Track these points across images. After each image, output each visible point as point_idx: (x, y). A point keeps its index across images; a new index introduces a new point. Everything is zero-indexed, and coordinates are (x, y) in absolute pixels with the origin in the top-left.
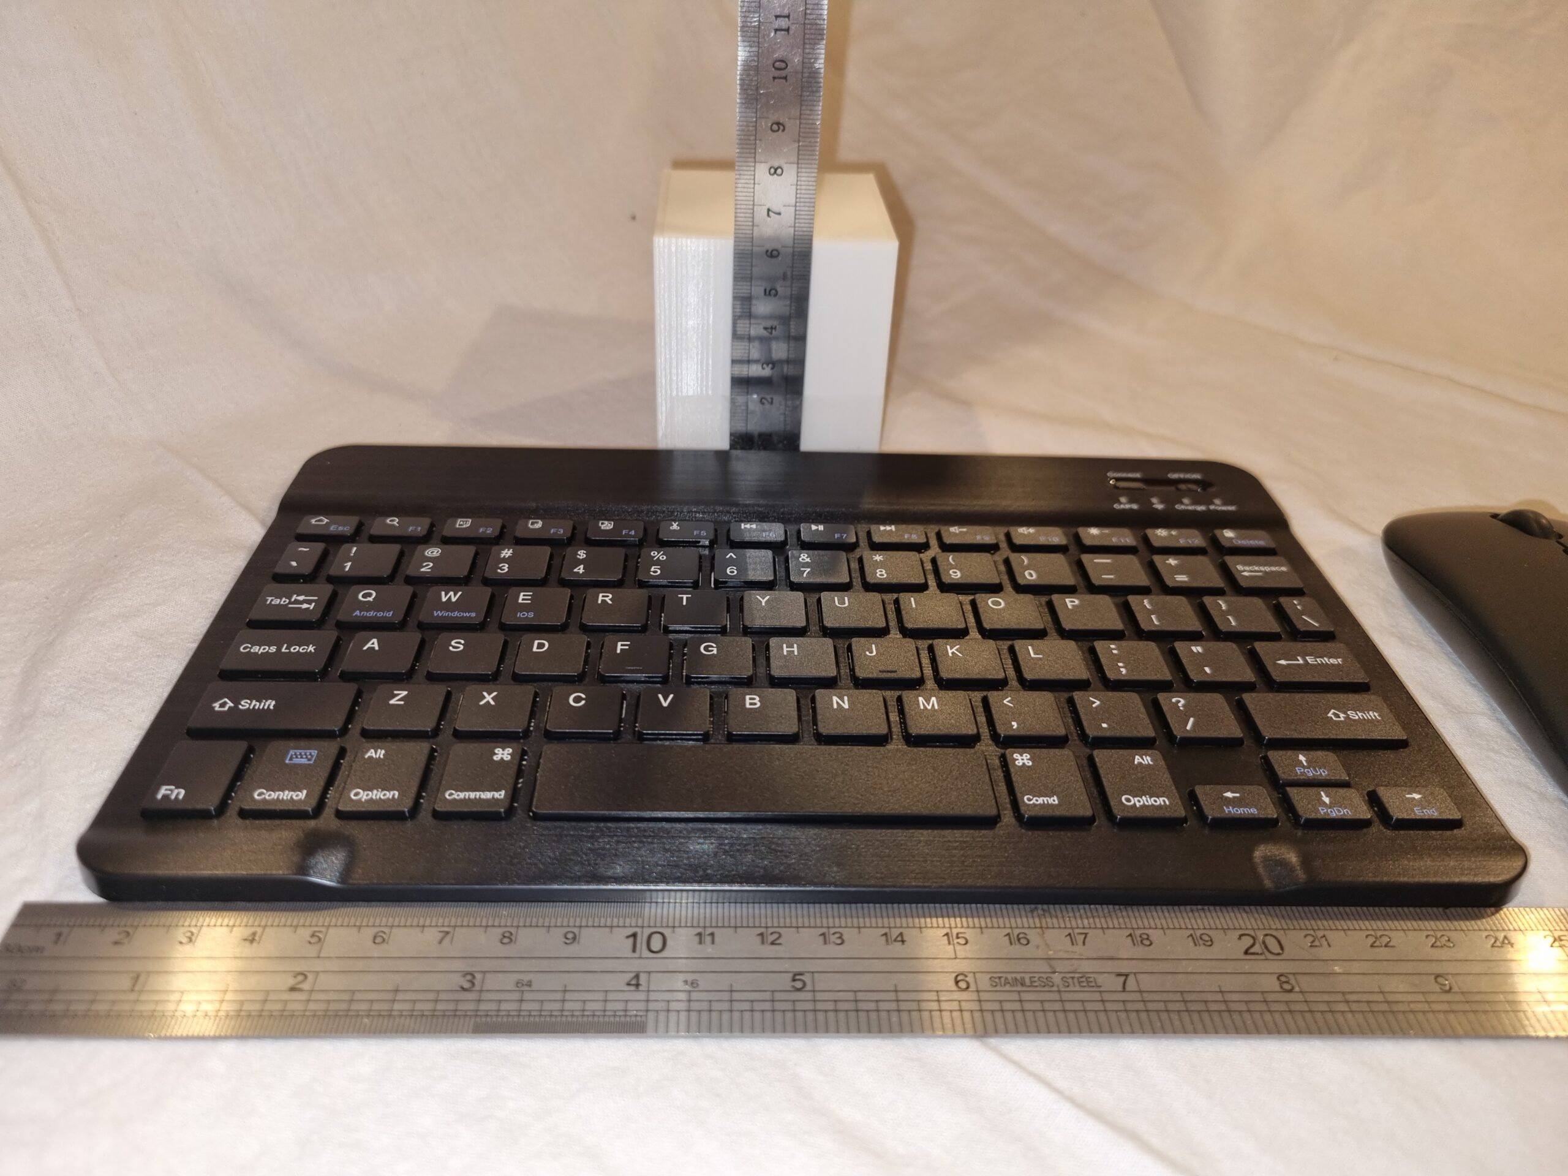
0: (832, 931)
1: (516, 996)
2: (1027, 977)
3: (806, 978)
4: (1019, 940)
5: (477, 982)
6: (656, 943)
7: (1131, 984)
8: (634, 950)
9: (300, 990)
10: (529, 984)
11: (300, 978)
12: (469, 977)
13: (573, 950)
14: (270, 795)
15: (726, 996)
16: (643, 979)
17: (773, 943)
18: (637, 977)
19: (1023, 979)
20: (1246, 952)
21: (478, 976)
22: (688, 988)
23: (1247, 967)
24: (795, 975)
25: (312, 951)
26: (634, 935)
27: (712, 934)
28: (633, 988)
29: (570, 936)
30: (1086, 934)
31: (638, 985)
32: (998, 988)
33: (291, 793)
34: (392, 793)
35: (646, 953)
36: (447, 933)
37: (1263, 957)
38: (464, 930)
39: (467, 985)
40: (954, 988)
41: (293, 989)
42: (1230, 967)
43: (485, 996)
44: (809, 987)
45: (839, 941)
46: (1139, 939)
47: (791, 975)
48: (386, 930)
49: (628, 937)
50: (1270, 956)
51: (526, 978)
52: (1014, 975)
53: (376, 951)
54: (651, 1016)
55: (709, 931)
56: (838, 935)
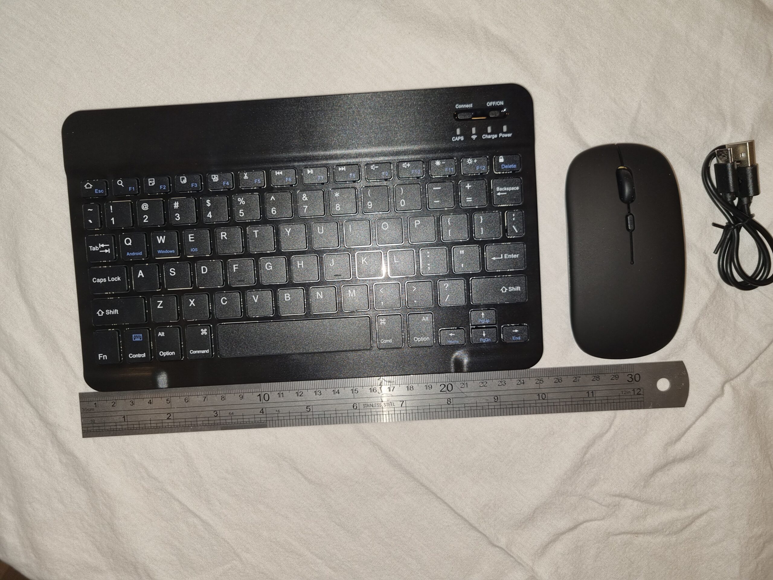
0: (318, 390)
1: (230, 418)
2: (374, 403)
3: (310, 407)
4: (373, 390)
5: (218, 413)
6: (267, 398)
7: (404, 405)
8: (260, 401)
9: (170, 419)
10: (233, 413)
11: (169, 415)
12: (216, 412)
13: (242, 401)
14: (134, 356)
15: (288, 415)
16: (264, 410)
17: (300, 396)
18: (262, 409)
19: (373, 404)
20: (441, 391)
21: (218, 412)
22: (277, 412)
23: (440, 396)
24: (307, 407)
25: (169, 406)
26: (260, 395)
27: (282, 393)
28: (262, 413)
29: (241, 396)
30: (394, 387)
31: (263, 412)
32: (365, 408)
33: (141, 355)
34: (173, 352)
35: (264, 401)
36: (205, 397)
37: (445, 392)
38: (210, 396)
39: (216, 415)
40: (353, 409)
41: (168, 419)
42: (436, 396)
43: (221, 418)
44: (311, 410)
45: (320, 394)
46: (410, 388)
47: (306, 407)
48: (188, 397)
49: (258, 396)
50: (447, 392)
51: (232, 412)
52: (370, 403)
53: (187, 405)
54: (268, 422)
55: (281, 392)
56: (320, 392)
